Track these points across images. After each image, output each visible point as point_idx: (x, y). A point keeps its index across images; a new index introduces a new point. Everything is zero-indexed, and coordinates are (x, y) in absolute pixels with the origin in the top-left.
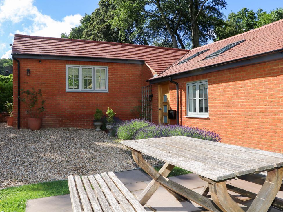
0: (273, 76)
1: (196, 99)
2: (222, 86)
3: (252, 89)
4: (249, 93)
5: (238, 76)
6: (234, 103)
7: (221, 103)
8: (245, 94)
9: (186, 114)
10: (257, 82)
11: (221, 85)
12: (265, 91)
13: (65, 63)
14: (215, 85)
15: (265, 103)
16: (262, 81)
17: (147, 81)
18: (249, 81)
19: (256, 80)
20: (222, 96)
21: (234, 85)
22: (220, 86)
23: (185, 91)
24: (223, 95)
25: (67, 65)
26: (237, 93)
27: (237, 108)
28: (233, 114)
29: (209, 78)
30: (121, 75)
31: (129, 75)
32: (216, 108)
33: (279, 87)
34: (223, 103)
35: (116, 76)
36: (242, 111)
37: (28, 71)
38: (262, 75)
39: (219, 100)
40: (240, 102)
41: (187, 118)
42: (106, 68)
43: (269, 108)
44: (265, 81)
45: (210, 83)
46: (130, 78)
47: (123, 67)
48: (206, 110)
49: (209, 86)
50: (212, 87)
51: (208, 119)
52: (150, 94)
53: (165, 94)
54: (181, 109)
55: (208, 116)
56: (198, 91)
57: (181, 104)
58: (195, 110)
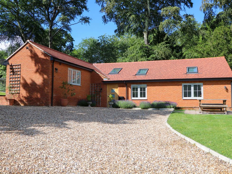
0: (178, 86)
1: (138, 92)
2: (155, 87)
3: (170, 89)
4: (168, 90)
5: (163, 85)
6: (161, 94)
7: (154, 94)
8: (166, 91)
9: (131, 98)
12: (175, 90)
13: (68, 67)
14: (151, 87)
15: (174, 94)
17: (102, 81)
18: (168, 87)
19: (171, 86)
20: (155, 91)
21: (161, 87)
22: (154, 87)
23: (130, 88)
25: (68, 68)
26: (163, 90)
27: (163, 96)
29: (148, 84)
32: (152, 96)
33: (180, 89)
36: (165, 97)
37: (56, 69)
38: (174, 85)
40: (164, 94)
41: (132, 100)
42: (80, 72)
43: (176, 96)
44: (175, 87)
45: (148, 86)
46: (87, 78)
48: (144, 96)
49: (147, 87)
50: (149, 88)
51: (147, 100)
52: (99, 88)
53: (113, 89)
54: (128, 96)
55: (146, 99)
56: (140, 89)
57: (128, 94)
58: (137, 96)
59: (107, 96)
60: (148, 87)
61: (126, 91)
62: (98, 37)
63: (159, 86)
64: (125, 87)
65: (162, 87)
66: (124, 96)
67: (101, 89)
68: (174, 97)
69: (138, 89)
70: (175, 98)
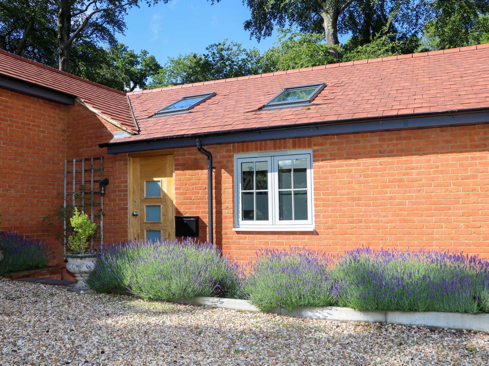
1: (269, 190)
2: (358, 165)
3: (442, 172)
4: (433, 179)
5: (404, 147)
6: (391, 198)
7: (353, 199)
8: (423, 181)
9: (237, 224)
10: (453, 159)
11: (353, 161)
12: (474, 177)
14: (337, 162)
15: (472, 198)
16: (467, 159)
17: (101, 146)
18: (432, 157)
19: (450, 156)
20: (356, 186)
21: (393, 163)
22: (352, 165)
23: (231, 172)
24: (359, 183)
26: (401, 180)
27: (401, 210)
28: (390, 221)
29: (316, 148)
30: (20, 125)
31: (39, 127)
32: (341, 211)
34: (360, 199)
35: (10, 126)
36: (416, 215)
38: (465, 147)
39: (348, 194)
40: (409, 198)
41: (238, 233)
43: (483, 208)
44: (472, 158)
45: (317, 157)
46: (41, 134)
47: (27, 104)
48: (302, 214)
49: (317, 164)
50: (326, 167)
51: (314, 233)
52: (97, 178)
53: (155, 179)
54: (219, 213)
55: (311, 228)
56: (276, 174)
57: (219, 202)
58: (264, 216)
59: (126, 213)
60: (321, 163)
61: (206, 186)
62: (207, 49)
63: (382, 154)
64: (202, 168)
65: (396, 159)
66: (200, 215)
67: (105, 183)
68: (470, 215)
69: (269, 174)
70: (478, 224)
